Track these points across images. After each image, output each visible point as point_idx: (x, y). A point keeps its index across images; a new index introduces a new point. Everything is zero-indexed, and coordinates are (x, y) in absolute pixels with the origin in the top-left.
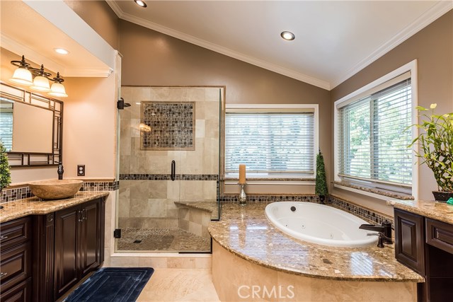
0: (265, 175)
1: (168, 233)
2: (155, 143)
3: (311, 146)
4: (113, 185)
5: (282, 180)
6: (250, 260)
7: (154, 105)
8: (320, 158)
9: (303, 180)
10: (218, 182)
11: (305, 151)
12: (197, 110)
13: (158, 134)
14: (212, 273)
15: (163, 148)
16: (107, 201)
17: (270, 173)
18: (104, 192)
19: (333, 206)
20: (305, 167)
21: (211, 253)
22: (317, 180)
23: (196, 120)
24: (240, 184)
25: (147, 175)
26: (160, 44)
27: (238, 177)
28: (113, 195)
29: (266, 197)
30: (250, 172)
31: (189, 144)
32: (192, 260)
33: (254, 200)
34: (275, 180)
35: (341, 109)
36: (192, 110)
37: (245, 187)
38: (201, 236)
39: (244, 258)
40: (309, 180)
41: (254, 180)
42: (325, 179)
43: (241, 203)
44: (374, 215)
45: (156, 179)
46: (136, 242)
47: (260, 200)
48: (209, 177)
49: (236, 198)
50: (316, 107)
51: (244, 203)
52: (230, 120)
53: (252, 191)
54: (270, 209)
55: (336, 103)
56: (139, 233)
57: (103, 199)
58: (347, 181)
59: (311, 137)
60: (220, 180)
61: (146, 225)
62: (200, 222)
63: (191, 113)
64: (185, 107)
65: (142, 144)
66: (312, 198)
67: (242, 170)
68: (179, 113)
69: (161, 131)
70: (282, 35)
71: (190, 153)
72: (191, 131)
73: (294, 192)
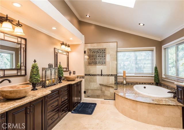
0: (133, 75)
1: (98, 94)
2: (92, 63)
3: (153, 63)
4: (83, 77)
5: (140, 77)
6: (129, 99)
7: (92, 50)
8: (156, 68)
9: (149, 77)
10: (115, 77)
11: (150, 65)
12: (107, 51)
13: (93, 60)
14: (115, 106)
15: (95, 65)
16: (82, 82)
17: (135, 74)
18: (81, 79)
19: (162, 87)
20: (150, 72)
21: (115, 100)
22: (155, 77)
23: (107, 55)
24: (124, 78)
25: (90, 74)
26: (93, 27)
27: (123, 75)
28: (83, 80)
29: (134, 83)
30: (127, 73)
31: (104, 63)
32: (109, 102)
33: (129, 84)
34: (137, 76)
35: (165, 49)
36: (105, 51)
37: (125, 79)
38: (109, 96)
39: (127, 99)
40: (151, 77)
41: (129, 76)
42: (158, 76)
43: (124, 85)
45: (93, 76)
46: (88, 96)
47: (131, 84)
48: (112, 75)
49: (122, 83)
50: (154, 48)
51: (125, 85)
52: (119, 54)
53: (128, 80)
54: (135, 87)
55: (163, 46)
56: (88, 94)
57: (81, 81)
58: (167, 77)
59: (152, 60)
60: (116, 76)
61: (89, 91)
62: (109, 91)
63: (105, 52)
64: (103, 50)
65: (88, 64)
66: (153, 84)
67: (124, 73)
68: (100, 52)
69: (94, 59)
70: (139, 24)
71: (104, 66)
72: (105, 59)
73: (145, 81)
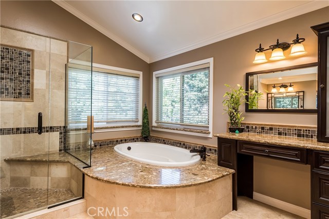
8: (146, 110)
10: (61, 133)
12: (36, 60)
17: (108, 122)
20: (133, 117)
21: (83, 198)
22: (143, 126)
27: (85, 127)
29: (106, 142)
30: (97, 122)
32: (67, 209)
34: (114, 127)
36: (30, 59)
40: (137, 126)
42: (149, 125)
44: (184, 144)
47: (101, 145)
48: (51, 127)
50: (141, 73)
55: (154, 73)
58: (161, 124)
59: (137, 95)
63: (28, 61)
66: (137, 139)
67: (90, 120)
71: (28, 104)
72: (28, 81)
73: (126, 136)
